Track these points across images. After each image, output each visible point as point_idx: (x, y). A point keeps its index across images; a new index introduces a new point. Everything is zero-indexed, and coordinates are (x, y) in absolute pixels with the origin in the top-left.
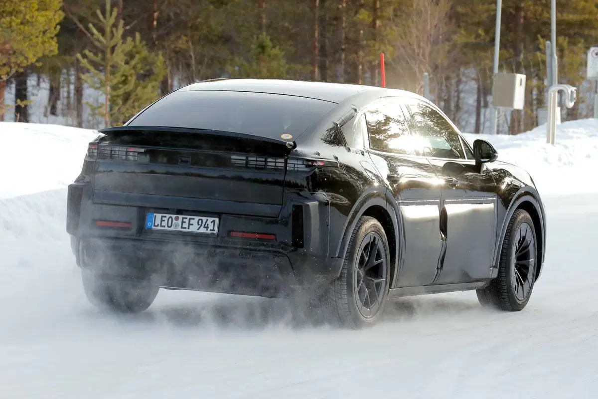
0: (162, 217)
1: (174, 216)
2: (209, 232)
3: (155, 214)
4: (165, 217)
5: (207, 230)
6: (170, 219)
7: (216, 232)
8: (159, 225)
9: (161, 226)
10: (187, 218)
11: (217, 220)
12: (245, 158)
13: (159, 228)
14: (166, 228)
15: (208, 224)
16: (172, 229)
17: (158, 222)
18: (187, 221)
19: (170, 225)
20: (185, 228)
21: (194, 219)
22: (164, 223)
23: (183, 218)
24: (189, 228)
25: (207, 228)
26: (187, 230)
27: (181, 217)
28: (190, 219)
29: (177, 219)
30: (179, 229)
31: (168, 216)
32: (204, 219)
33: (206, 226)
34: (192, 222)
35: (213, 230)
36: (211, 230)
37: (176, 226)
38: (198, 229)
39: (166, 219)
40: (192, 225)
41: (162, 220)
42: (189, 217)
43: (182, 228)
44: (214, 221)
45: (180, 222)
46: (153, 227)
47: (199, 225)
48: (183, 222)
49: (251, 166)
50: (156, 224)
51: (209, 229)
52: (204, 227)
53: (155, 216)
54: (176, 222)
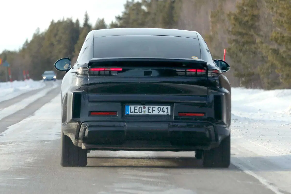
0: (135, 107)
1: (142, 106)
2: (165, 114)
3: (130, 106)
4: (137, 107)
5: (164, 113)
6: (140, 108)
7: (169, 114)
8: (134, 112)
9: (135, 112)
10: (150, 107)
11: (169, 107)
12: (184, 70)
13: (134, 114)
14: (138, 113)
15: (164, 110)
16: (142, 113)
17: (133, 110)
18: (151, 108)
19: (140, 111)
20: (151, 113)
21: (155, 107)
22: (137, 111)
23: (148, 107)
24: (152, 113)
25: (164, 112)
26: (151, 114)
27: (147, 107)
28: (153, 108)
29: (144, 108)
30: (147, 113)
31: (138, 106)
32: (162, 107)
33: (163, 111)
34: (154, 109)
35: (168, 113)
36: (166, 113)
37: (145, 112)
38: (159, 113)
39: (138, 108)
40: (154, 110)
41: (135, 109)
42: (152, 106)
43: (148, 112)
44: (167, 108)
45: (146, 109)
46: (130, 114)
47: (158, 110)
48: (148, 109)
49: (188, 75)
50: (132, 112)
51: (165, 113)
52: (162, 111)
53: (130, 107)
54: (144, 109)
